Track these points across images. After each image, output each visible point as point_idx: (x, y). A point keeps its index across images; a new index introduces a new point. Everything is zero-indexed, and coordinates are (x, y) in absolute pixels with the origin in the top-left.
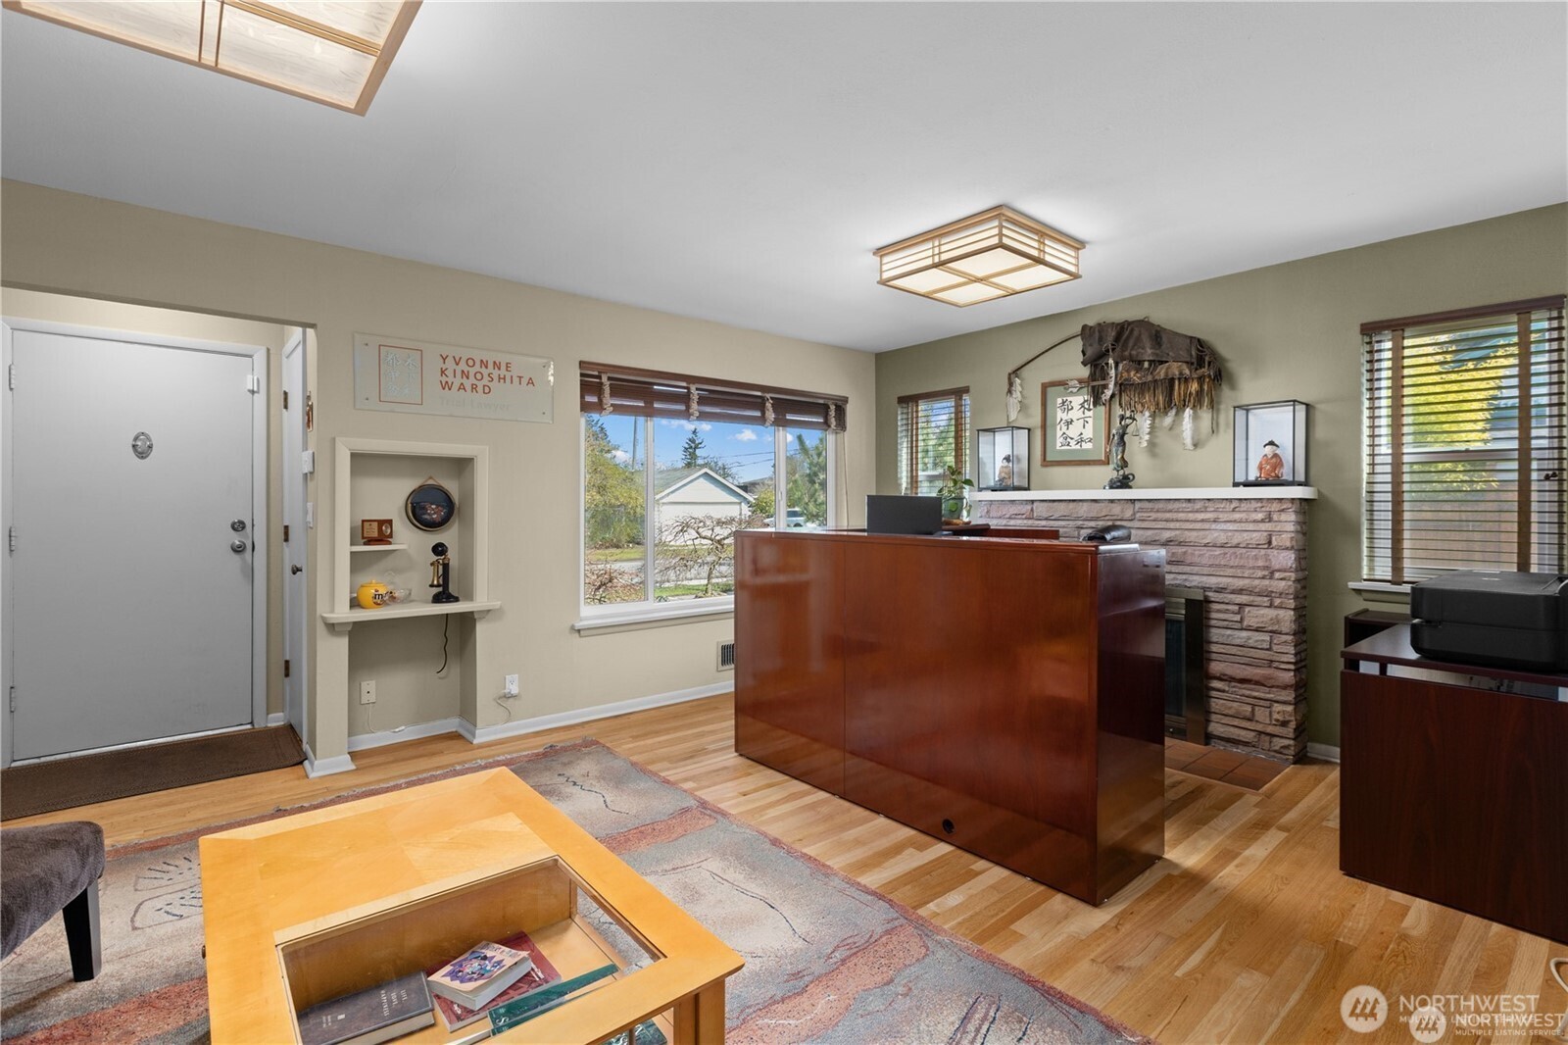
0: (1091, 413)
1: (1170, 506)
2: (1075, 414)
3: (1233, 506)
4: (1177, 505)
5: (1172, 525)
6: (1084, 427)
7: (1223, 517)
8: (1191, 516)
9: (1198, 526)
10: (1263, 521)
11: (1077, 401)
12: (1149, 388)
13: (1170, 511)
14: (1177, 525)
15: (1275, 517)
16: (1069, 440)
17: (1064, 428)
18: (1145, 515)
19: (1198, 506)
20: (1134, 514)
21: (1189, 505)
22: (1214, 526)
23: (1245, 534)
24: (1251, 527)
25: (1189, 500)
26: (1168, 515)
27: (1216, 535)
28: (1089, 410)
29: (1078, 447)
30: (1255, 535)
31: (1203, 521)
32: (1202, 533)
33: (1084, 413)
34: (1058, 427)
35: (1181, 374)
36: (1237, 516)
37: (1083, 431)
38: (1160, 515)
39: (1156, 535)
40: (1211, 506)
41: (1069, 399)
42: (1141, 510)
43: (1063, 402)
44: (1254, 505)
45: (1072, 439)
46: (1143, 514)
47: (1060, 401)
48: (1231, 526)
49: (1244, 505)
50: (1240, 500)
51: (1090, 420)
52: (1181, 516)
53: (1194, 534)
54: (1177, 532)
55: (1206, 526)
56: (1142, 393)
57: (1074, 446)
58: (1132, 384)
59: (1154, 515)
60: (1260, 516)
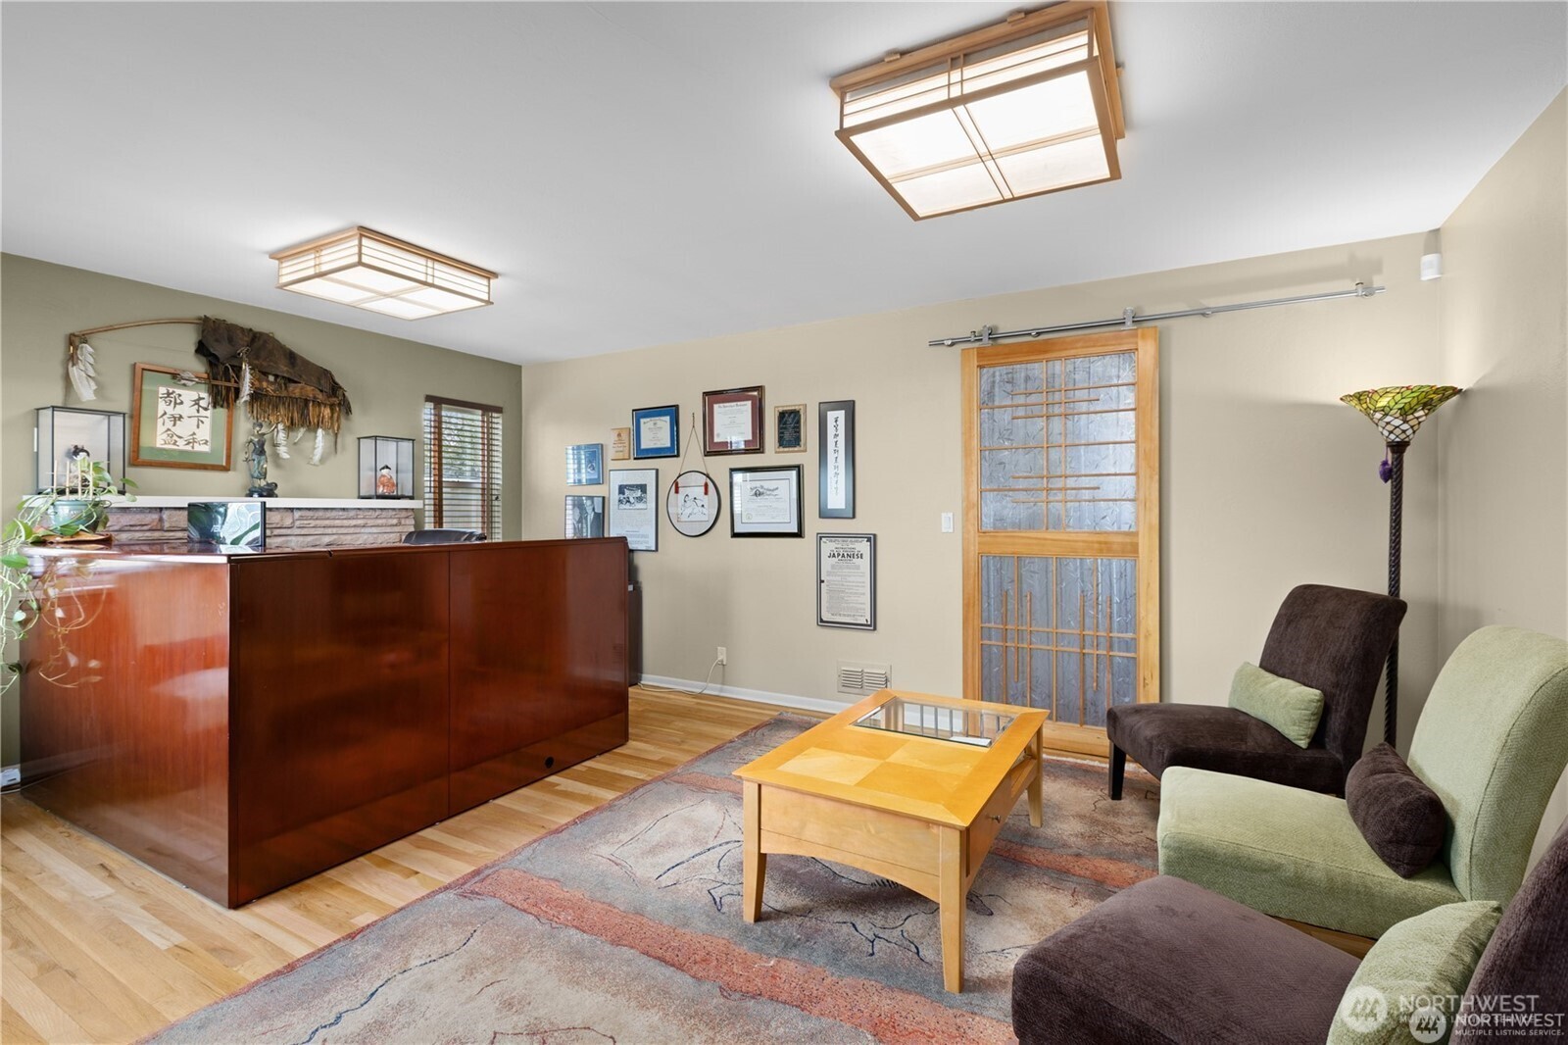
0: (208, 413)
1: (329, 514)
2: (186, 409)
3: (377, 514)
4: (334, 513)
5: (329, 531)
6: (198, 427)
7: (370, 522)
8: (346, 523)
9: (351, 530)
10: (396, 525)
11: (188, 395)
12: (284, 404)
13: (328, 519)
14: (334, 530)
15: (403, 522)
16: (175, 438)
17: (169, 424)
18: (305, 522)
19: (352, 514)
20: (293, 522)
21: (345, 513)
22: (363, 530)
23: (385, 535)
24: (388, 529)
25: (344, 509)
26: (327, 522)
27: (366, 537)
28: (206, 409)
29: (189, 448)
30: (392, 535)
31: (355, 526)
32: (354, 536)
33: (198, 411)
34: (160, 421)
35: (315, 397)
36: (380, 522)
37: (197, 431)
38: (318, 522)
39: (316, 540)
40: (361, 514)
41: (178, 391)
42: (301, 518)
43: (169, 394)
44: (391, 513)
45: (180, 437)
46: (302, 522)
47: (162, 390)
48: (374, 530)
49: (384, 513)
50: (381, 509)
51: (207, 422)
52: (337, 522)
53: (349, 537)
54: (335, 537)
55: (358, 530)
56: (276, 407)
57: (182, 445)
58: (266, 395)
59: (313, 523)
60: (395, 521)
